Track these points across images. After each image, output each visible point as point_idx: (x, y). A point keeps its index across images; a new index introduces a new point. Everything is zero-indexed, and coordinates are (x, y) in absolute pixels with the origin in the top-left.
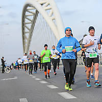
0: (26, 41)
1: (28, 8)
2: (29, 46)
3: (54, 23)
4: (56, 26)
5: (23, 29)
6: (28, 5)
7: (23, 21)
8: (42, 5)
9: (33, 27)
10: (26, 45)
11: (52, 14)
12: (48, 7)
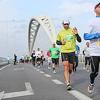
0: (31, 44)
1: (33, 22)
3: (51, 32)
4: (52, 34)
6: (33, 20)
7: (30, 30)
8: (43, 20)
9: (36, 35)
10: (31, 46)
11: (50, 26)
12: (47, 22)
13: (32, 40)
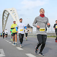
0: (4, 25)
1: (5, 12)
2: (5, 27)
5: (3, 20)
7: (3, 17)
8: (11, 11)
9: (7, 20)
10: (4, 27)
11: (15, 15)
12: (14, 12)
13: (4, 23)
